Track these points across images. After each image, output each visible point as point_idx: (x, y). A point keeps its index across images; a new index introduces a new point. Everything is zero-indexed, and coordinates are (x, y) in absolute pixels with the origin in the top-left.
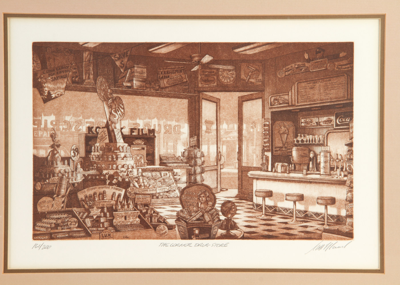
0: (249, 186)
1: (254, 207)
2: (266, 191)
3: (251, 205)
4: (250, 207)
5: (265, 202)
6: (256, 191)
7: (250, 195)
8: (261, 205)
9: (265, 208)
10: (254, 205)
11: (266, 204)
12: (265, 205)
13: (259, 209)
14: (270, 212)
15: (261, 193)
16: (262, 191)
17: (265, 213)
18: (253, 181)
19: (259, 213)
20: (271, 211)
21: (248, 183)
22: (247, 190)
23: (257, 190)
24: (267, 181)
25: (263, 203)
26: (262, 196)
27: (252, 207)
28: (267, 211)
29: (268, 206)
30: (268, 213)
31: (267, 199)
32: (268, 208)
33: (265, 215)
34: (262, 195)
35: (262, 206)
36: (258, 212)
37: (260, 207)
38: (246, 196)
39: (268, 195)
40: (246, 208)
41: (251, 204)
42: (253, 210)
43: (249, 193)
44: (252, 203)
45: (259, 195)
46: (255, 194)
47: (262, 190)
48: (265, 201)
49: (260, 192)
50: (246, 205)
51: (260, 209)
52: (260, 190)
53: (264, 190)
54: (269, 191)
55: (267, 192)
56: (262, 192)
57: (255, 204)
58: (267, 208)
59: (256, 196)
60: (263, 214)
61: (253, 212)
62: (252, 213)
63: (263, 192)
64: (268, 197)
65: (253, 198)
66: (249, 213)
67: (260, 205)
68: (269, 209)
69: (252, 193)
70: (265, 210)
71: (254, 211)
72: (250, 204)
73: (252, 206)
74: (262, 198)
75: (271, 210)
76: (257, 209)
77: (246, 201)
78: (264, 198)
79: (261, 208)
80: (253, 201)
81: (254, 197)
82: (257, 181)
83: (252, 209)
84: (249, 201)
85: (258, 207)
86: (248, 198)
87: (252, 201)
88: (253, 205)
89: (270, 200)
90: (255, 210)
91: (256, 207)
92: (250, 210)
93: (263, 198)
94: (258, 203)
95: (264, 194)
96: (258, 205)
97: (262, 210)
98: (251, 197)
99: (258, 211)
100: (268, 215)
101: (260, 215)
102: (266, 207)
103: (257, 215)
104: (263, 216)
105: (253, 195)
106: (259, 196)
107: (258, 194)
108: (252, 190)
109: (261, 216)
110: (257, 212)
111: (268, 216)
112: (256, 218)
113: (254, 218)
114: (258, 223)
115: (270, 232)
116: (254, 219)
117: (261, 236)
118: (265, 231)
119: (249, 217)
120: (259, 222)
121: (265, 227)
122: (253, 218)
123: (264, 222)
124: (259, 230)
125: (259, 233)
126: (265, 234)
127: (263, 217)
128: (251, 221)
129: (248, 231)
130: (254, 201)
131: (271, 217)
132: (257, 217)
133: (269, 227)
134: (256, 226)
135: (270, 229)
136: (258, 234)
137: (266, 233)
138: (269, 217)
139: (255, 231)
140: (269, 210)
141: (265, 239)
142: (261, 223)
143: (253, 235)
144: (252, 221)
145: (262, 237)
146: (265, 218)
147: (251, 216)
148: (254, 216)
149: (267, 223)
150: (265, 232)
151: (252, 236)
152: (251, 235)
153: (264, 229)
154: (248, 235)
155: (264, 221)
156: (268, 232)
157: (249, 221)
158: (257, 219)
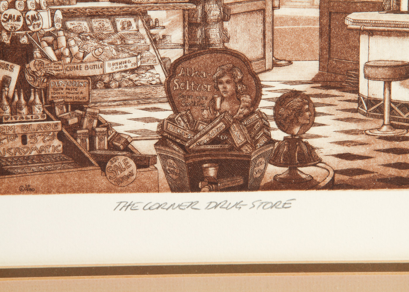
0: (347, 52)
1: (362, 108)
2: (393, 64)
3: (354, 101)
4: (352, 107)
5: (390, 93)
6: (366, 66)
7: (352, 77)
8: (380, 101)
9: (391, 109)
10: (362, 102)
11: (394, 97)
12: (391, 101)
13: (374, 111)
14: (404, 119)
15: (380, 69)
16: (382, 64)
17: (390, 121)
18: (361, 40)
19: (375, 122)
20: (405, 117)
21: (347, 45)
22: (344, 63)
23: (368, 62)
24: (396, 38)
25: (384, 95)
26: (383, 79)
27: (355, 106)
28: (396, 117)
29: (398, 103)
30: (399, 120)
31: (395, 85)
32: (398, 108)
33: (389, 126)
34: (384, 74)
35: (383, 104)
36: (371, 119)
37: (377, 108)
38: (340, 78)
39: (400, 74)
40: (340, 108)
41: (353, 99)
42: (358, 114)
43: (348, 70)
44: (357, 96)
45: (374, 76)
46: (364, 72)
47: (383, 62)
48: (390, 90)
49: (378, 67)
50: (339, 102)
51: (377, 112)
52: (378, 62)
53: (387, 62)
54: (400, 63)
55: (395, 66)
56: (383, 67)
57: (364, 98)
58: (396, 109)
59: (367, 77)
60: (384, 125)
61: (359, 120)
62: (355, 122)
63: (386, 67)
64: (400, 80)
65: (358, 83)
66: (348, 123)
67: (377, 101)
68: (402, 111)
69: (358, 70)
70: (390, 114)
71: (362, 117)
72: (350, 98)
73: (357, 104)
74: (381, 83)
75: (405, 113)
76: (369, 111)
77: (340, 92)
78: (388, 83)
79: (381, 109)
80: (358, 90)
81: (363, 82)
82: (371, 38)
83: (356, 111)
84: (347, 92)
85: (373, 105)
86: (346, 82)
87: (356, 91)
88: (359, 101)
89: (404, 87)
90: (364, 114)
91: (367, 105)
92: (350, 115)
93: (385, 82)
94: (372, 96)
95: (387, 73)
96: (371, 102)
97: (382, 113)
98: (353, 80)
99: (372, 116)
100: (398, 125)
101: (377, 126)
102: (393, 105)
103: (368, 126)
104: (385, 128)
105: (358, 76)
106: (375, 79)
107: (372, 72)
108: (358, 63)
109: (378, 129)
110: (369, 119)
111: (398, 128)
112: (367, 134)
113: (362, 135)
114: (372, 147)
115: (403, 171)
116: (361, 138)
117: (379, 180)
118: (388, 168)
119: (347, 132)
120: (373, 143)
121: (389, 158)
122: (357, 134)
123: (388, 145)
124: (374, 164)
125: (373, 173)
126: (390, 175)
127: (386, 131)
128: (352, 142)
129: (345, 168)
130: (361, 92)
131: (406, 130)
132: (368, 132)
133: (401, 156)
134: (367, 154)
135: (403, 161)
136: (372, 175)
137: (393, 172)
138: (402, 130)
139: (362, 168)
140: (402, 114)
141: (390, 187)
142: (378, 148)
143: (357, 177)
144: (355, 142)
145: (381, 184)
146: (391, 133)
147: (352, 131)
148: (360, 129)
149: (396, 147)
150: (391, 169)
151: (356, 181)
152: (354, 177)
153: (386, 162)
154: (346, 178)
155: (388, 142)
156: (397, 170)
157: (348, 141)
158: (370, 137)
